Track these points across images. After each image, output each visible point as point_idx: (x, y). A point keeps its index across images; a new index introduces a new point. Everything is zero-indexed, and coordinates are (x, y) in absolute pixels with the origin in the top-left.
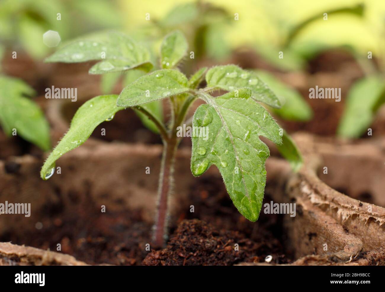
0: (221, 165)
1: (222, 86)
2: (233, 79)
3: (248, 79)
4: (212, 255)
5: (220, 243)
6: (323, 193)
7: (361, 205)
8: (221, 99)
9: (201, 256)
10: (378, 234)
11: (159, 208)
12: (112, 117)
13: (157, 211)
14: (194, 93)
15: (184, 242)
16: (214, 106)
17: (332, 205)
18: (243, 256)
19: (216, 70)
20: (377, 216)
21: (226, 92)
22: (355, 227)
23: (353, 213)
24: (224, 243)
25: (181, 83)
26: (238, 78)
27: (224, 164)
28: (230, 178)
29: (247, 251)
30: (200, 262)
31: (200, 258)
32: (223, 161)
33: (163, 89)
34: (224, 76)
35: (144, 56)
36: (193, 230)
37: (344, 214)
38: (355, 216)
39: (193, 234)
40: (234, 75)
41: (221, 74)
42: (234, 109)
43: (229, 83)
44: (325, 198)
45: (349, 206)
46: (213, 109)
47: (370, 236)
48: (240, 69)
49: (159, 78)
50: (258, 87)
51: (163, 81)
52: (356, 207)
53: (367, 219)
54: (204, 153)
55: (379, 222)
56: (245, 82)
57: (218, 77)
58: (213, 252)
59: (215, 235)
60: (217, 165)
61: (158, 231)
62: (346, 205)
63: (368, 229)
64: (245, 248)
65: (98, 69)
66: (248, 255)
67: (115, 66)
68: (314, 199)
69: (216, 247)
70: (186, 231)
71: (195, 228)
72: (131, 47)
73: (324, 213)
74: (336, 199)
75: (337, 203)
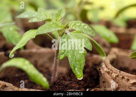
0: (69, 57)
1: (74, 28)
2: (78, 26)
3: (84, 26)
4: (68, 87)
5: (70, 83)
6: (108, 67)
7: (120, 72)
8: (72, 33)
9: (63, 87)
10: (126, 83)
11: (54, 70)
12: (34, 37)
13: (53, 71)
14: (64, 30)
15: (58, 82)
16: (69, 35)
17: (111, 72)
18: (79, 88)
19: (73, 22)
20: (125, 76)
21: (74, 30)
22: (118, 80)
23: (117, 75)
24: (72, 83)
25: (59, 26)
26: (80, 25)
27: (70, 56)
28: (72, 61)
29: (81, 87)
30: (63, 89)
31: (63, 88)
32: (70, 55)
33: (53, 28)
34: (75, 24)
35: (49, 17)
36: (62, 78)
37: (114, 75)
38: (118, 76)
39: (61, 80)
40: (79, 24)
41: (74, 24)
42: (76, 37)
43: (77, 27)
44: (109, 69)
45: (116, 72)
46: (69, 36)
47: (123, 83)
48: (81, 22)
49: (52, 24)
50: (88, 29)
51: (53, 25)
52: (118, 73)
53: (122, 77)
54: (63, 52)
55: (125, 78)
56: (83, 27)
57: (73, 25)
58: (68, 86)
59: (69, 80)
60: (68, 56)
61: (53, 78)
62: (115, 72)
63: (122, 81)
64: (81, 86)
65: (32, 21)
66: (81, 88)
67: (38, 20)
68: (106, 69)
69: (69, 84)
70: (59, 78)
71: (63, 78)
72: (45, 13)
73: (108, 75)
74: (112, 69)
75: (112, 71)
